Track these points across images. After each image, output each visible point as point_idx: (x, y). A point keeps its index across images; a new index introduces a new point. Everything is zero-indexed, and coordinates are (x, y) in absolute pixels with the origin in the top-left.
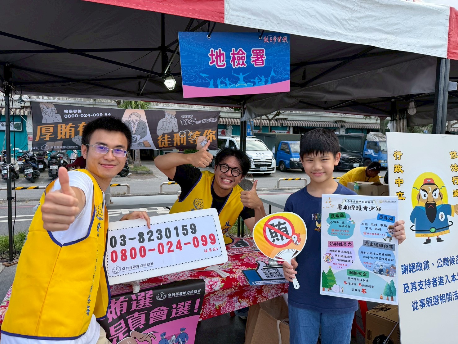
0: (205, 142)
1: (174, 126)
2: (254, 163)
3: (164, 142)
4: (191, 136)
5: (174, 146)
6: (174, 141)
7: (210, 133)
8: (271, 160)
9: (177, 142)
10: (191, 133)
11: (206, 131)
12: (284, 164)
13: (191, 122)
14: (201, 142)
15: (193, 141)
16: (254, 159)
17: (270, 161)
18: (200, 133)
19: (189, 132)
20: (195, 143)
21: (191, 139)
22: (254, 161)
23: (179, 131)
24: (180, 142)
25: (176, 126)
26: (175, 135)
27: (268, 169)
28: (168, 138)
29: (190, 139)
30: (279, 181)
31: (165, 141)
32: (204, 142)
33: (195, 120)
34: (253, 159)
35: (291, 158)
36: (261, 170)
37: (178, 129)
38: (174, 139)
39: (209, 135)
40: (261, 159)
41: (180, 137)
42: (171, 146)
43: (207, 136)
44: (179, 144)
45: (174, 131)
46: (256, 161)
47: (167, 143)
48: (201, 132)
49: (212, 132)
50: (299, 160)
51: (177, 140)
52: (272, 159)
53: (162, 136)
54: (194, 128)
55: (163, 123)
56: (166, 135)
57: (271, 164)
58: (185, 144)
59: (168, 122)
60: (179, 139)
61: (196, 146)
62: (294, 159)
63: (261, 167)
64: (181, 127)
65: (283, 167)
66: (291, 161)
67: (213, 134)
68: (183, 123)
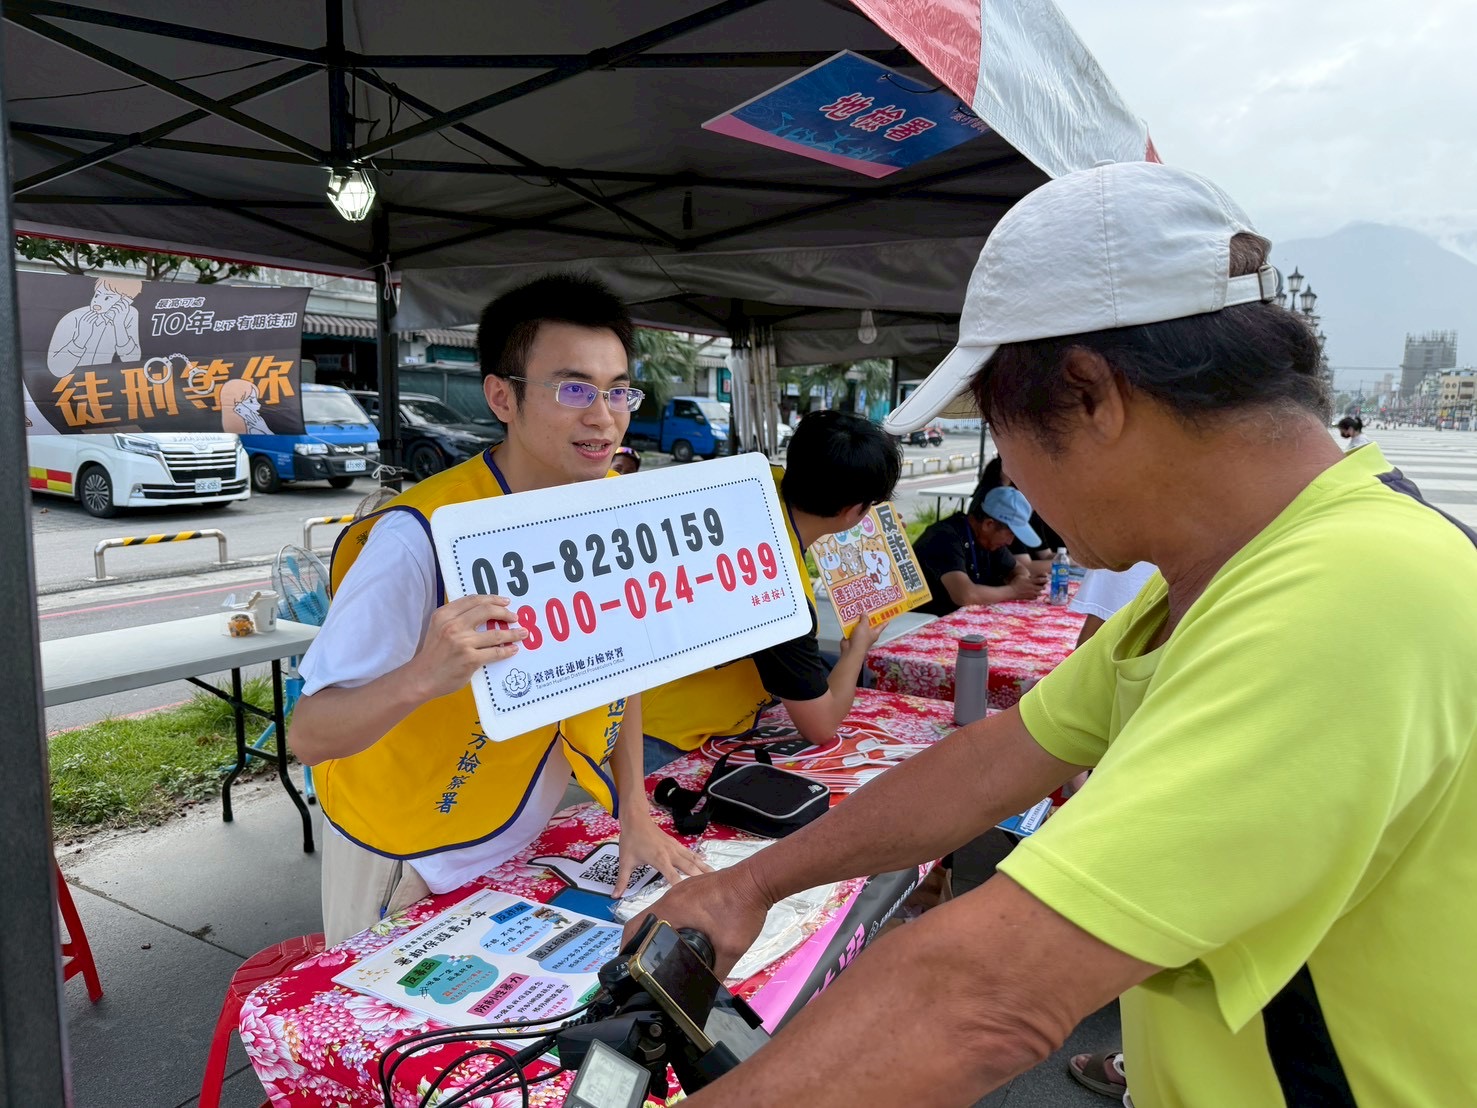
0: (252, 405)
1: (122, 339)
2: (170, 465)
3: (85, 404)
4: (196, 381)
5: (134, 422)
6: (124, 399)
7: (271, 368)
8: (233, 454)
9: (139, 403)
10: (191, 369)
11: (254, 361)
12: (268, 467)
13: (194, 326)
14: (236, 403)
15: (204, 400)
16: (167, 450)
17: (230, 457)
18: (229, 368)
19: (185, 364)
20: (214, 408)
21: (196, 390)
22: (167, 459)
23: (142, 358)
24: (153, 403)
25: (130, 338)
26: (128, 374)
27: (223, 485)
28: (100, 388)
29: (193, 393)
30: (309, 530)
31: (86, 400)
32: (249, 405)
33: (210, 317)
34: (164, 453)
35: (297, 445)
36: (198, 491)
37: (138, 351)
38: (123, 391)
39: (267, 376)
40: (195, 451)
41: (150, 384)
42: (119, 419)
43: (256, 381)
44: (149, 413)
45: (124, 359)
46: (174, 459)
47: (96, 408)
48: (231, 365)
49: (278, 368)
50: (326, 452)
51: (137, 393)
52: (234, 451)
53: (74, 380)
54: (204, 347)
55: (78, 325)
56: (90, 376)
57: (232, 466)
58: (173, 410)
59: (100, 319)
60: (144, 390)
61: (221, 417)
62: (310, 446)
63: (198, 481)
64: (152, 345)
65: (264, 478)
66: (297, 457)
67: (280, 375)
68: (161, 327)
